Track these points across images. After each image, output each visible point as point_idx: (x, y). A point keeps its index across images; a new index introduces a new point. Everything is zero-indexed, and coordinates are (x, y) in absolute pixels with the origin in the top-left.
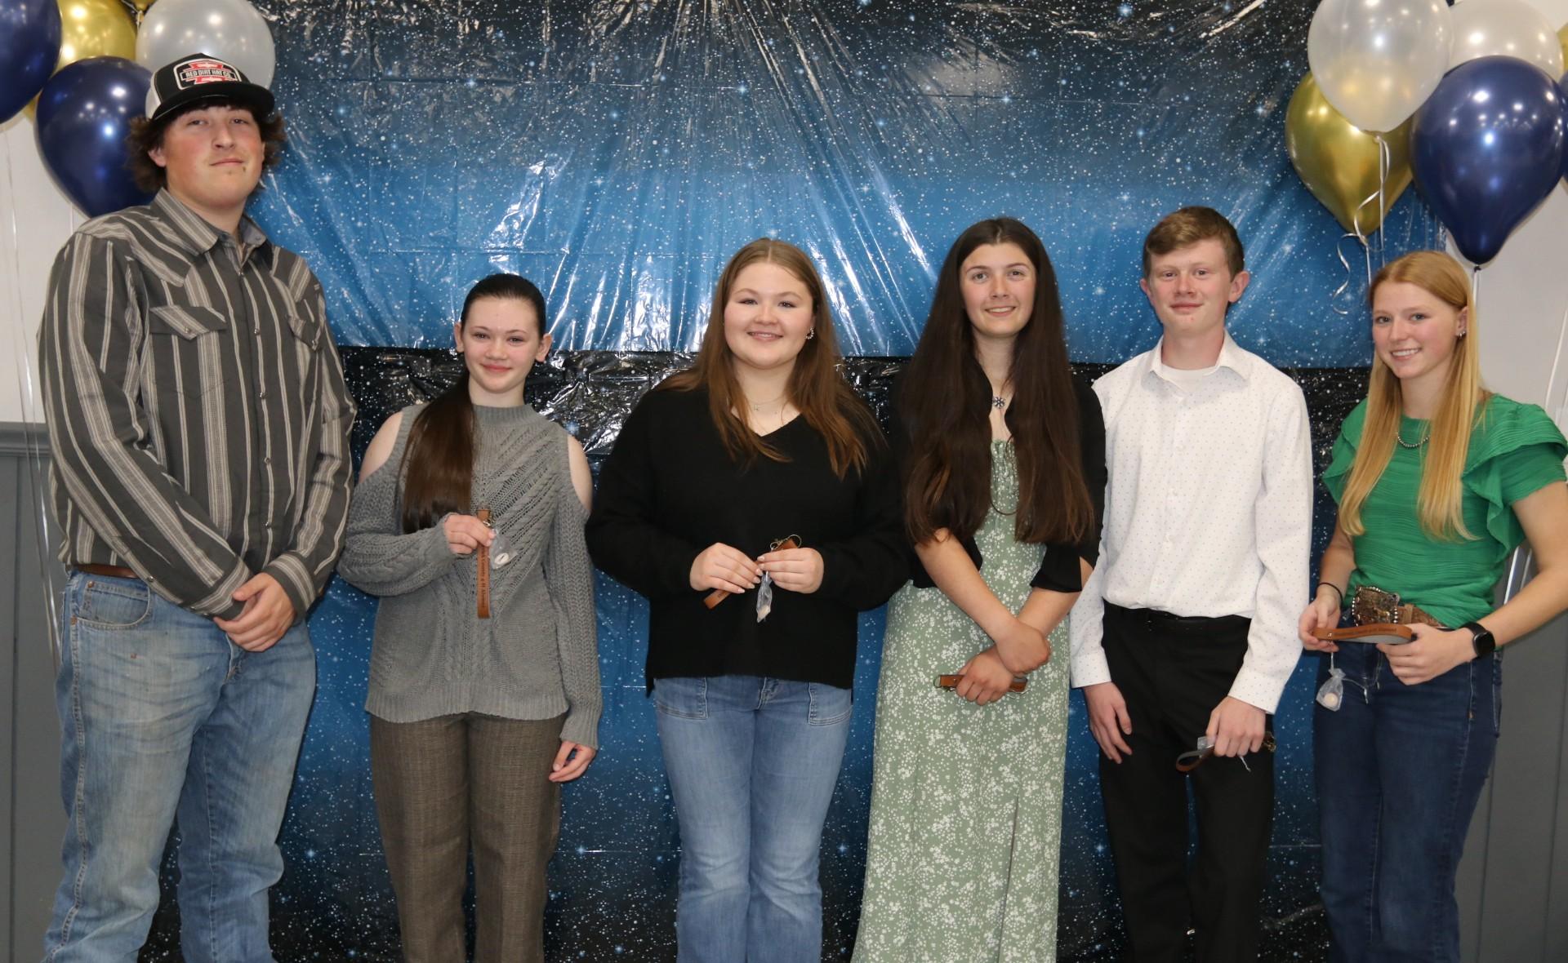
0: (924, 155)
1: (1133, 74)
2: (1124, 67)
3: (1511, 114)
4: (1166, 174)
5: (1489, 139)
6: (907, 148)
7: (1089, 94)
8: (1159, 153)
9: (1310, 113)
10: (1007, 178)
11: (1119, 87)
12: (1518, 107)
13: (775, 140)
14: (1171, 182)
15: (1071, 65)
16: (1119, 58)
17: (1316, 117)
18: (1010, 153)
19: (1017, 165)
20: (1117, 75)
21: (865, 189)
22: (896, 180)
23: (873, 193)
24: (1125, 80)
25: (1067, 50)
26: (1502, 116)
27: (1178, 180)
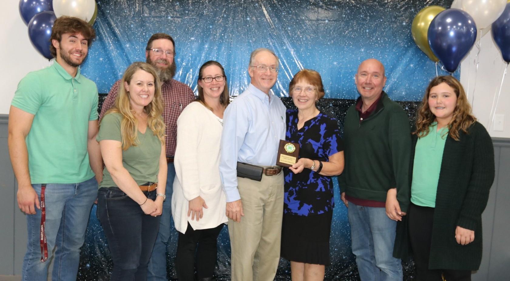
0: (302, 38)
1: (365, 13)
2: (363, 11)
3: (457, 26)
4: (375, 43)
5: (452, 34)
6: (297, 36)
7: (352, 19)
8: (373, 37)
9: (419, 25)
10: (327, 44)
11: (361, 17)
12: (460, 24)
13: (258, 34)
14: (376, 45)
15: (346, 11)
16: (361, 8)
17: (420, 25)
18: (328, 37)
19: (330, 40)
20: (360, 13)
21: (285, 48)
22: (293, 45)
23: (287, 49)
24: (363, 15)
25: (345, 6)
26: (455, 27)
27: (379, 45)
